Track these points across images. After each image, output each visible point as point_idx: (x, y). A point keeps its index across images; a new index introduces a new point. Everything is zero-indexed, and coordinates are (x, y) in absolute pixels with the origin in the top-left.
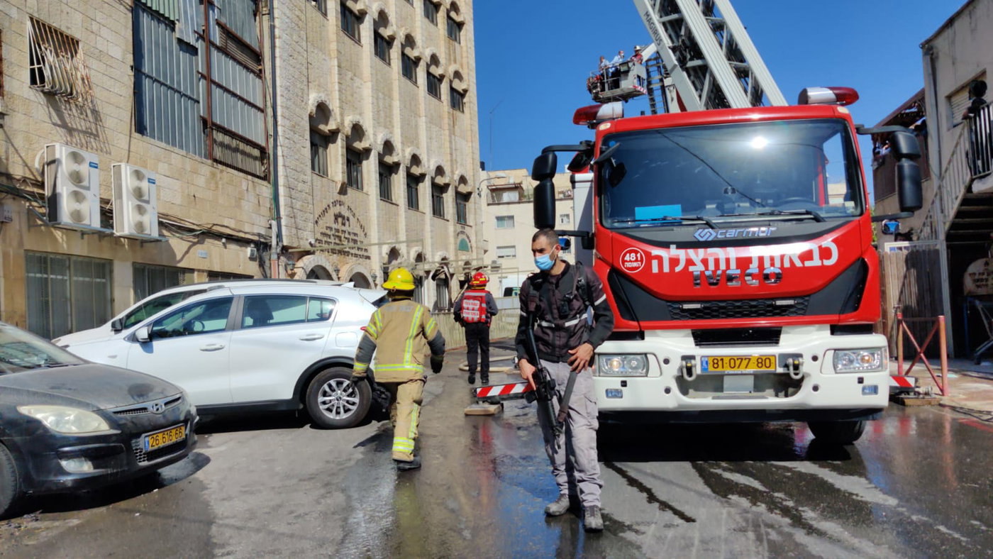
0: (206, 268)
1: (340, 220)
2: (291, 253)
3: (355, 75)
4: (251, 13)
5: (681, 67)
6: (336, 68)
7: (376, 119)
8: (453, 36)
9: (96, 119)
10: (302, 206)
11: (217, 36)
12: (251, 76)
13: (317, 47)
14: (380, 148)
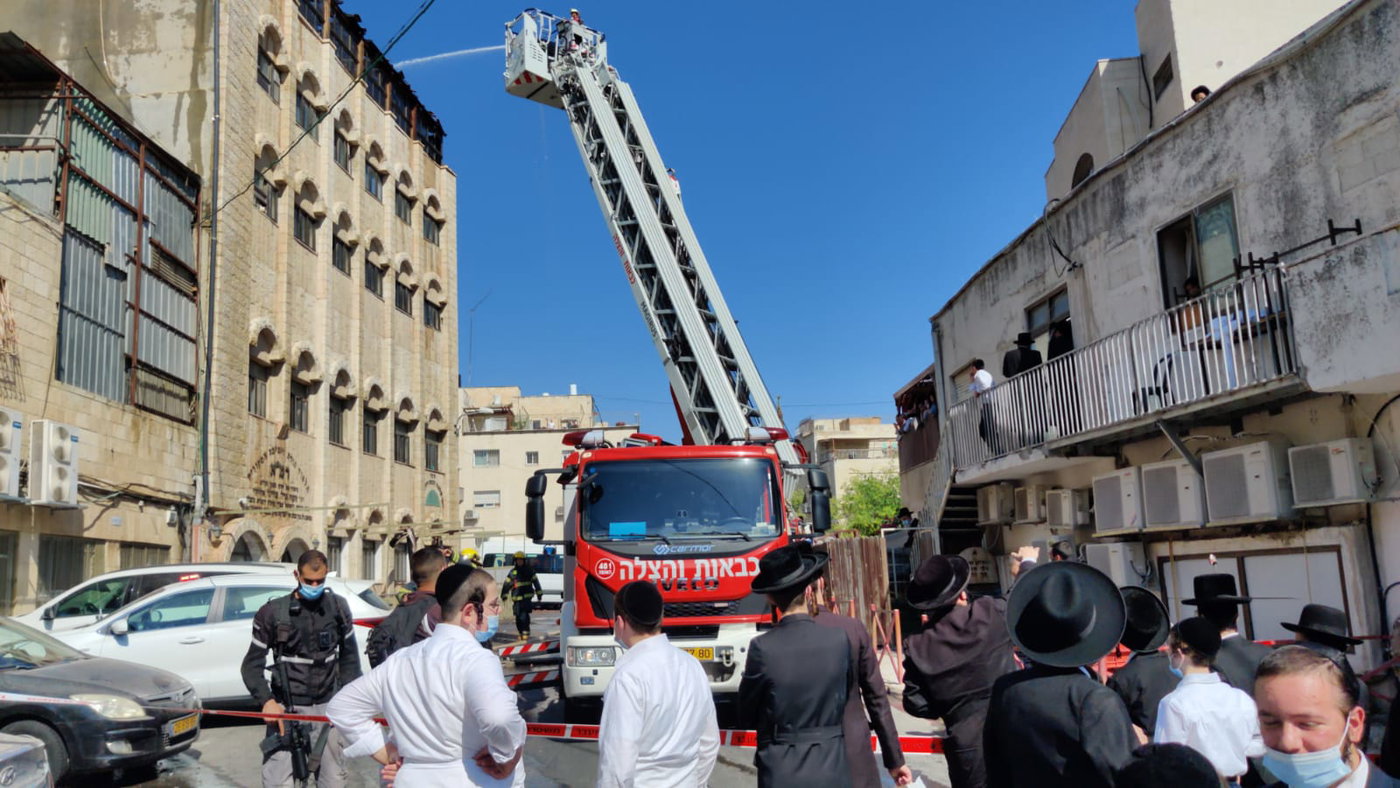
0: (119, 539)
1: (278, 471)
2: (217, 516)
3: (306, 291)
4: (189, 224)
5: (674, 361)
6: (285, 285)
7: (330, 346)
8: (431, 238)
9: (15, 364)
10: (234, 457)
11: (149, 257)
12: (184, 300)
13: (263, 261)
14: (333, 380)
